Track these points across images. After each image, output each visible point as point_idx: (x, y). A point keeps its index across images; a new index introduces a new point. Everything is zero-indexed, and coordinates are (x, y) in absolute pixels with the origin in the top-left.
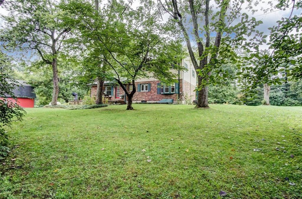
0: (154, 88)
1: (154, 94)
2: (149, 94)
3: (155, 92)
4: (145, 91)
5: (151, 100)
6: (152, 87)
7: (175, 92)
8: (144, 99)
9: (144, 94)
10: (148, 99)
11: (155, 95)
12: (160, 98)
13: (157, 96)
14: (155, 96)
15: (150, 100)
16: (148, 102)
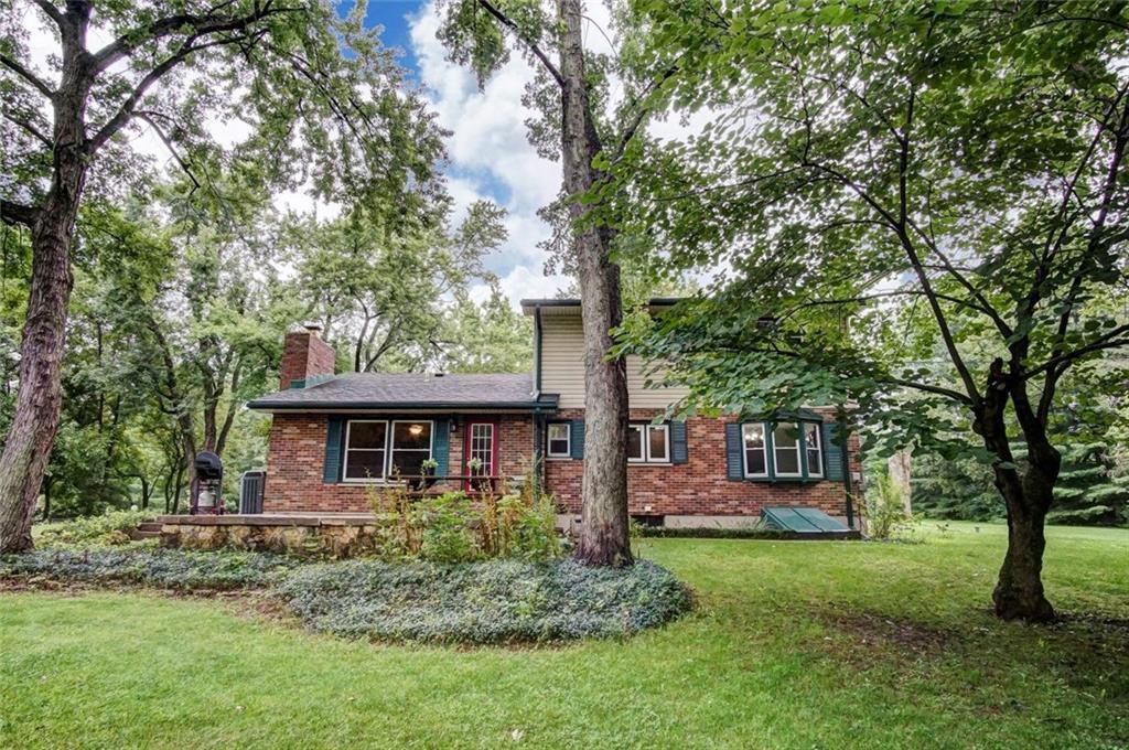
0: (709, 446)
1: (710, 477)
2: (679, 477)
3: (712, 467)
4: (649, 459)
5: (692, 513)
6: (696, 442)
7: (821, 475)
8: (648, 508)
9: (650, 477)
10: (673, 509)
11: (712, 484)
12: (741, 504)
13: (725, 491)
14: (716, 491)
15: (684, 514)
16: (671, 522)
